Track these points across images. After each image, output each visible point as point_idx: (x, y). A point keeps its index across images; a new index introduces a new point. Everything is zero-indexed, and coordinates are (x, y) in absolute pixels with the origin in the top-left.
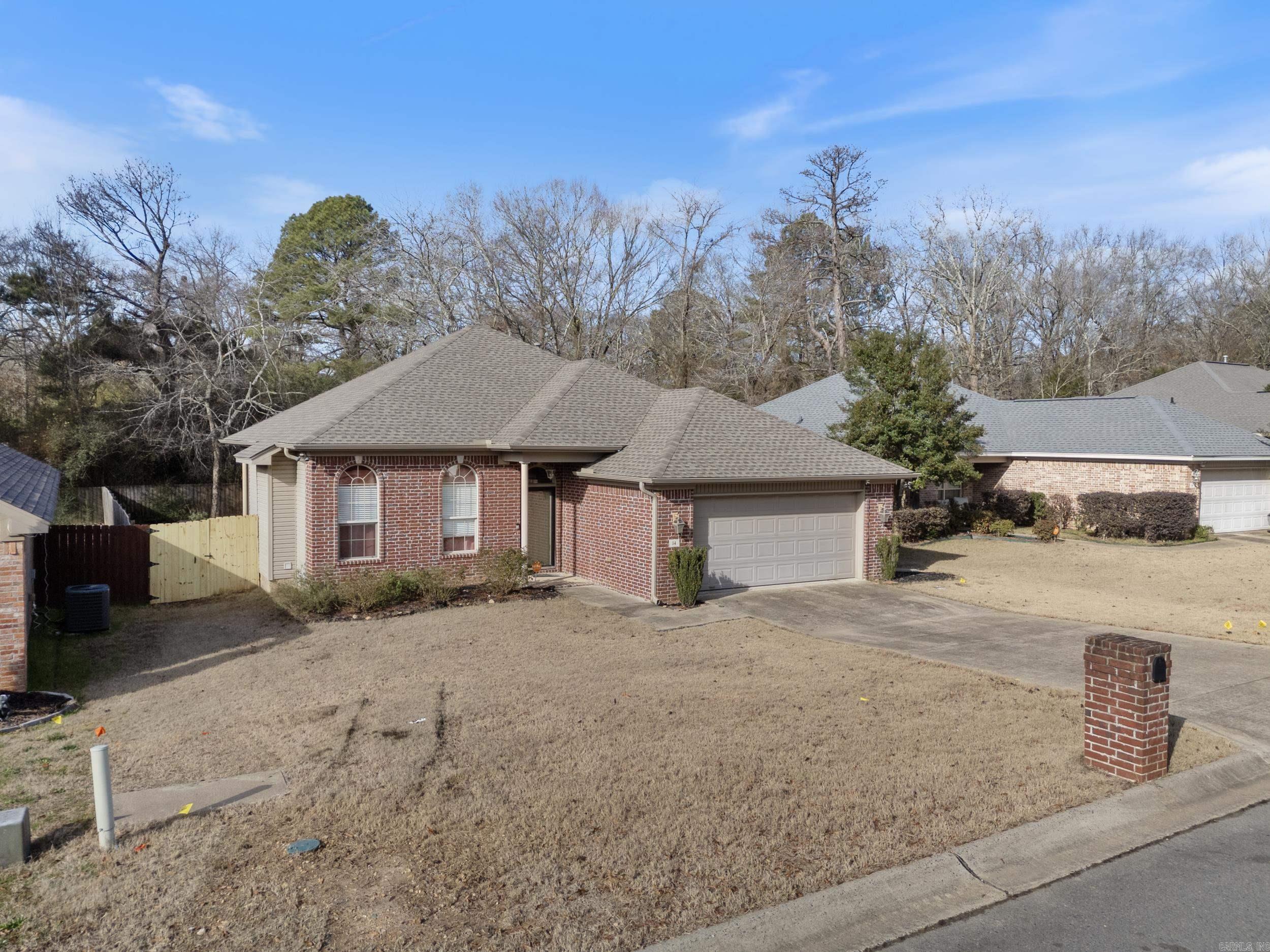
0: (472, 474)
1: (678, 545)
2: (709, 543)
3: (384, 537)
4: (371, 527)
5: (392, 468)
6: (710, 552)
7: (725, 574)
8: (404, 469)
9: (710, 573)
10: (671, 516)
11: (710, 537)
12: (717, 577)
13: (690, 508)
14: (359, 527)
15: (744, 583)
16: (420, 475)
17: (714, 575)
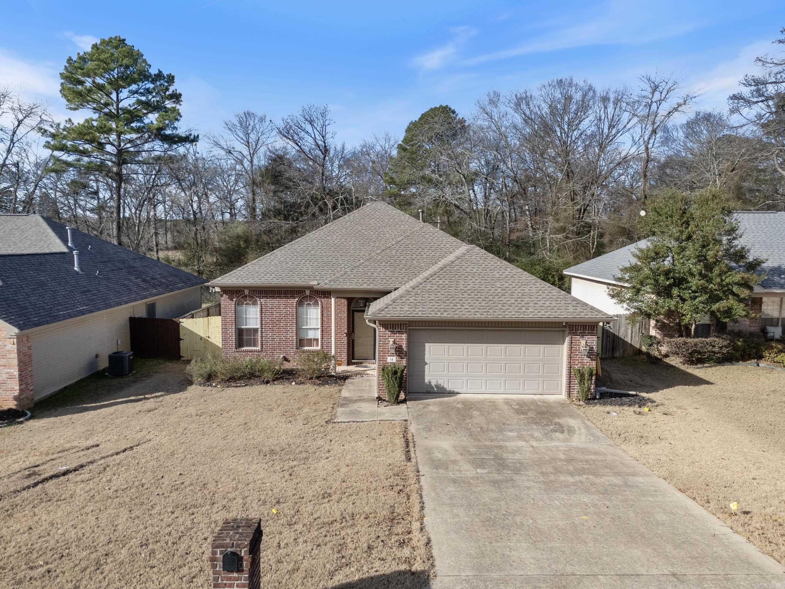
0: (317, 301)
1: (394, 360)
2: (426, 361)
3: (262, 337)
4: (256, 330)
5: (267, 297)
6: (427, 367)
7: (439, 383)
8: (273, 297)
9: (426, 381)
10: (389, 341)
11: (427, 356)
12: (433, 384)
13: (404, 336)
14: (249, 330)
15: (456, 390)
16: (283, 301)
17: (430, 383)
